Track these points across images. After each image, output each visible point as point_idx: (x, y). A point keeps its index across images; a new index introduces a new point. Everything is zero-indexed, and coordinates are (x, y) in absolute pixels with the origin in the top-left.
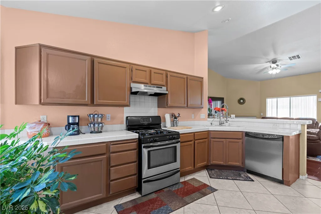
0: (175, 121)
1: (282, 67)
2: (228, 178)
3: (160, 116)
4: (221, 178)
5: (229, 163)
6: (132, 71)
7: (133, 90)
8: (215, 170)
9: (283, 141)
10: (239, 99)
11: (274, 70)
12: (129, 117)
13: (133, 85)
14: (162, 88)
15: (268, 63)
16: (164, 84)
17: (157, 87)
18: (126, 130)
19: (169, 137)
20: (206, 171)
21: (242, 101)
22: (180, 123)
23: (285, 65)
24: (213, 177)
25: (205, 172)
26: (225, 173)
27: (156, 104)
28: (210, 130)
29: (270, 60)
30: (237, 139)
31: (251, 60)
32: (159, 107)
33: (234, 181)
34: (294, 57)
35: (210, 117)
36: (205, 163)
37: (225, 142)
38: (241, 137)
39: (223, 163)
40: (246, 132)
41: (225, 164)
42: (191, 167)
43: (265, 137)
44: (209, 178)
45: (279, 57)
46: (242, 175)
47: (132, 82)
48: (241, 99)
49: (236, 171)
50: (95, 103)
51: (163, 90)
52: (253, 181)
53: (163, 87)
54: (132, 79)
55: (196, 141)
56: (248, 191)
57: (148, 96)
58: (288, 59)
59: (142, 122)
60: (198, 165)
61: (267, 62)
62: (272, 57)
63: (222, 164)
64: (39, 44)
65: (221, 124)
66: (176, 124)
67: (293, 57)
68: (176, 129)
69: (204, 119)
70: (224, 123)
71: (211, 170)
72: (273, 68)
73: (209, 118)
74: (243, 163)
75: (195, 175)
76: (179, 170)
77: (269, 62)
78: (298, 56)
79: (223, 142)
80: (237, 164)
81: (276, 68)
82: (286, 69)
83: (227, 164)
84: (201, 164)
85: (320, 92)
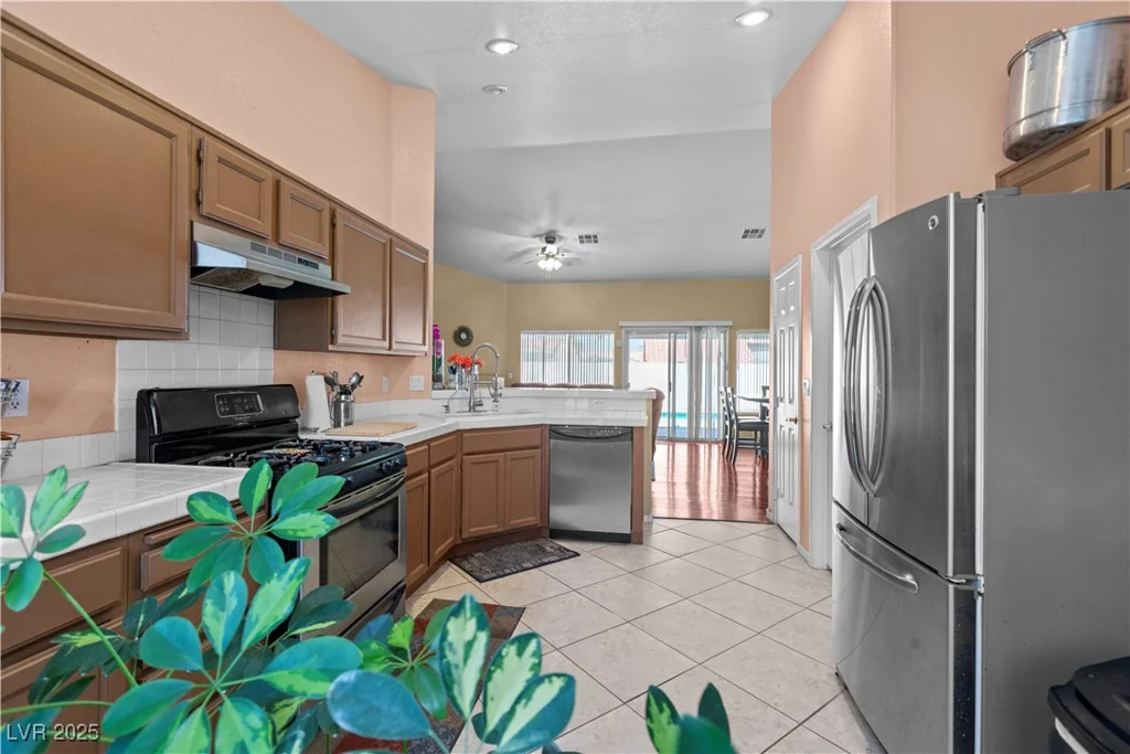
0: (343, 405)
1: (567, 255)
2: (525, 565)
3: (291, 385)
4: (507, 571)
5: (512, 522)
6: (199, 161)
7: (202, 262)
8: (476, 555)
9: (632, 439)
10: (457, 329)
11: (551, 260)
12: (158, 390)
13: (201, 230)
14: (316, 266)
15: (537, 239)
16: (325, 252)
17: (300, 261)
18: (139, 459)
20: (453, 565)
21: (464, 336)
22: (361, 409)
23: (568, 251)
24: (486, 577)
25: (450, 569)
26: (509, 553)
27: (267, 332)
28: (461, 428)
29: (542, 233)
30: (531, 448)
31: (504, 219)
32: (279, 344)
33: (542, 568)
34: (588, 237)
35: (438, 385)
36: (451, 538)
37: (501, 461)
38: (538, 443)
39: (495, 526)
40: (551, 426)
41: (500, 530)
42: (422, 565)
44: (477, 583)
45: (563, 231)
46: (548, 549)
47: (202, 216)
48: (463, 329)
49: (526, 541)
51: (320, 276)
52: (578, 555)
53: (321, 265)
54: (199, 203)
55: (433, 471)
56: (587, 582)
57: (238, 295)
58: (575, 239)
59: (222, 415)
60: (439, 549)
61: (535, 236)
62: (544, 224)
63: (494, 531)
65: (475, 406)
66: (347, 416)
67: (586, 237)
69: (420, 395)
70: (481, 405)
71: (465, 557)
72: (548, 256)
73: (433, 389)
74: (545, 514)
75: (430, 589)
76: (405, 586)
77: (540, 236)
78: (595, 237)
79: (495, 461)
80: (532, 520)
81: (553, 256)
82: (567, 263)
83: (507, 528)
84: (442, 547)
85: (621, 327)
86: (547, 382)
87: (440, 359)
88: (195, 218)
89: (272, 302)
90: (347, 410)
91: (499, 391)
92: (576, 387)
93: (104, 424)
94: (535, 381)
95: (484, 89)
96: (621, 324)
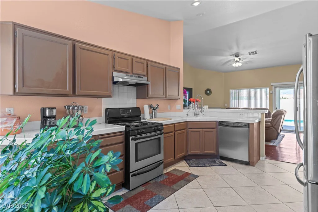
0: (154, 113)
1: (244, 61)
2: (206, 165)
3: (139, 108)
4: (200, 166)
5: (205, 151)
6: (114, 59)
7: (115, 80)
8: (193, 160)
9: (249, 128)
10: (206, 90)
11: (237, 63)
12: (109, 108)
13: (115, 74)
14: (143, 78)
15: (232, 56)
16: (145, 74)
17: (138, 77)
18: (106, 123)
19: (154, 128)
21: (208, 92)
22: (158, 115)
23: (245, 59)
24: (192, 166)
25: (184, 162)
26: (202, 161)
27: (134, 94)
28: (188, 121)
29: (233, 54)
30: (212, 128)
31: (218, 52)
32: (137, 97)
33: (211, 167)
34: (253, 53)
35: (185, 108)
36: (184, 153)
37: (201, 132)
38: (215, 127)
39: (199, 152)
40: (219, 121)
41: (201, 153)
42: (172, 158)
43: (235, 125)
44: (189, 167)
45: (241, 52)
46: (217, 162)
47: (115, 70)
48: (208, 90)
49: (211, 158)
50: (76, 94)
51: (143, 81)
52: (227, 165)
53: (144, 77)
54: (114, 68)
55: (176, 132)
57: (127, 86)
58: (247, 54)
59: (122, 114)
60: (179, 155)
61: (231, 55)
62: (235, 51)
63: (199, 153)
64: (13, 22)
65: (196, 115)
66: (155, 116)
67: (252, 53)
68: (158, 121)
69: (180, 111)
70: (198, 114)
71: (189, 160)
72: (236, 62)
73: (184, 109)
74: (217, 151)
75: (175, 166)
76: (163, 162)
77: (233, 55)
78: (256, 52)
79: (199, 132)
80: (212, 152)
81: (238, 62)
82: (246, 63)
83: (203, 153)
84: (180, 155)
85: (272, 85)
86: (240, 107)
87: (187, 100)
88: (113, 71)
89: (135, 87)
90: (155, 114)
91: (203, 110)
92: (251, 109)
93: (100, 116)
94: (236, 107)
95: (197, 15)
96: (272, 84)
